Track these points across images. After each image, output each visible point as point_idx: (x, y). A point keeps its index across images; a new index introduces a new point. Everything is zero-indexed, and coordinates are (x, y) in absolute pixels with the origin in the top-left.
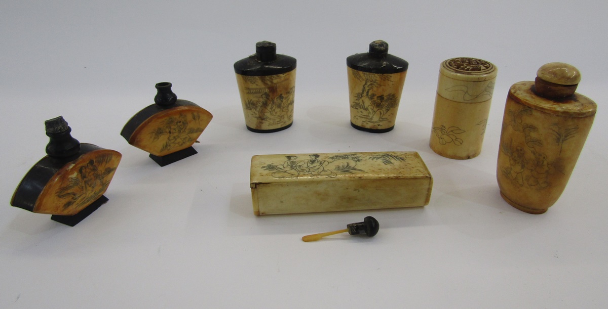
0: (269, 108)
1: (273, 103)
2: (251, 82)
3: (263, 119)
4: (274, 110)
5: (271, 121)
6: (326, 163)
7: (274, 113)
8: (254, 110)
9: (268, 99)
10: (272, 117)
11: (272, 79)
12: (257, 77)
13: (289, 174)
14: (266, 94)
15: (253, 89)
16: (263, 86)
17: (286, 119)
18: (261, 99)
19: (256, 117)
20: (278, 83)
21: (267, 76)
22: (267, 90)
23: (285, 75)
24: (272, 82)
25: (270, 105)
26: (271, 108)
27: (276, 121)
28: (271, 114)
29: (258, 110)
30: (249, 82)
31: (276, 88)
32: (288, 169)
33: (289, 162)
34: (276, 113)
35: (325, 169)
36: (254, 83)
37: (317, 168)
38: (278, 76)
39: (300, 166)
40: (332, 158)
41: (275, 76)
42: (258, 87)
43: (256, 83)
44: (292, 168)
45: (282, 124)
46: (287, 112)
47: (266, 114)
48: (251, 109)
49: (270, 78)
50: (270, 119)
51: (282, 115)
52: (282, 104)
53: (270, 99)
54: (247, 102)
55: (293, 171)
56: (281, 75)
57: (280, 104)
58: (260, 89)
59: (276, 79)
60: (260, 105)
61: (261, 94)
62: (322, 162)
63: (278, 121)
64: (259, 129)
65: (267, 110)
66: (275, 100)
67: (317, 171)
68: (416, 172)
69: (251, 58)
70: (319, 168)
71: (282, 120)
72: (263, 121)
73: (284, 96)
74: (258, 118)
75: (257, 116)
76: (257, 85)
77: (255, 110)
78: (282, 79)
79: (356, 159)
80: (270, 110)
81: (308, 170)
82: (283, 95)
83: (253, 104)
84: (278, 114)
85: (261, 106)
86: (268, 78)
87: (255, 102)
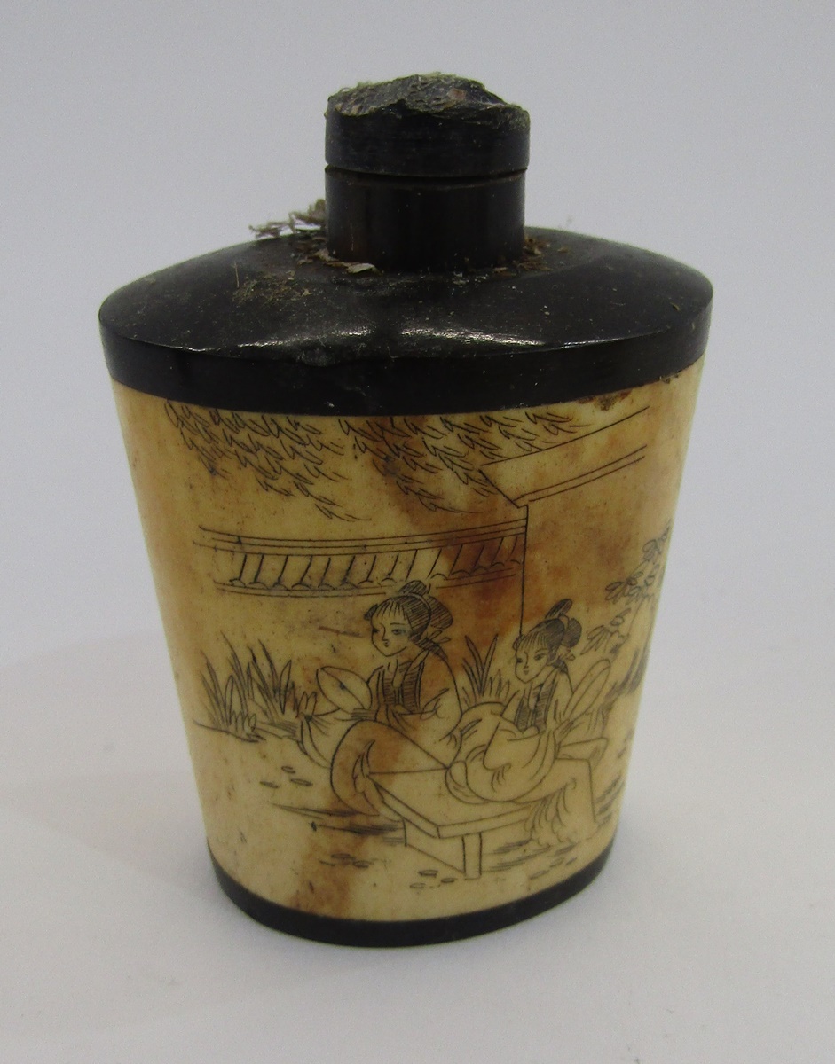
0: (432, 732)
1: (480, 684)
2: (266, 480)
3: (362, 832)
4: (484, 750)
5: (448, 850)
7: (480, 780)
8: (281, 750)
9: (433, 648)
10: (460, 811)
11: (492, 454)
12: (330, 428)
14: (412, 596)
15: (284, 547)
16: (390, 522)
17: (576, 821)
18: (363, 653)
19: (304, 811)
20: (539, 493)
21: (434, 421)
22: (428, 566)
23: (620, 408)
24: (487, 485)
25: (449, 704)
26: (456, 736)
27: (491, 844)
28: (451, 787)
29: (326, 744)
30: (248, 479)
31: (522, 546)
34: (498, 774)
36: (301, 483)
38: (554, 423)
41: (518, 416)
42: (336, 529)
43: (320, 487)
45: (542, 862)
46: (591, 762)
47: (398, 786)
48: (255, 738)
49: (472, 439)
50: (438, 832)
51: (549, 787)
52: (562, 694)
53: (455, 648)
54: (223, 675)
56: (587, 413)
57: (544, 695)
58: (360, 547)
59: (530, 448)
60: (349, 704)
61: (367, 602)
63: (505, 850)
64: (326, 910)
65: (409, 752)
66: (502, 663)
69: (271, 245)
71: (545, 835)
72: (371, 847)
73: (587, 616)
74: (317, 819)
75: (318, 798)
76: (327, 507)
77: (291, 749)
78: (592, 451)
80: (445, 752)
82: (578, 612)
83: (281, 691)
84: (515, 784)
85: (358, 717)
86: (451, 441)
87: (298, 677)
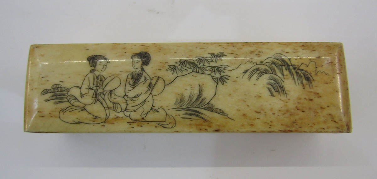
6: (160, 85)
13: (90, 116)
32: (88, 100)
33: (91, 76)
35: (157, 105)
37: (141, 99)
39: (111, 91)
40: (173, 68)
44: (96, 97)
55: (97, 109)
62: (154, 82)
67: (140, 111)
68: (325, 122)
70: (145, 101)
79: (218, 75)
81: (124, 106)
